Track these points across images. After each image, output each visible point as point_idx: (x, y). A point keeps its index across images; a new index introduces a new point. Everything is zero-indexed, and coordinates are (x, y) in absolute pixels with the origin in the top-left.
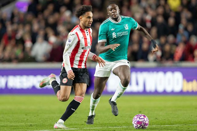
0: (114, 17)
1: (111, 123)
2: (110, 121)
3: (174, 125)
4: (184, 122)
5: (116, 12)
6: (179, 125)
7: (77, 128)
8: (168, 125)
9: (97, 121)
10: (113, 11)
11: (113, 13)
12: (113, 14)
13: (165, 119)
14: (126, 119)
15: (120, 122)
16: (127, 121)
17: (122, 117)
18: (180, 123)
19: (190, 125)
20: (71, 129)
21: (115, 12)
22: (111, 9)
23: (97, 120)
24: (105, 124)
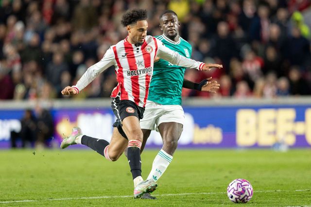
0: (170, 35)
1: (85, 191)
2: (83, 188)
3: (180, 193)
4: (196, 189)
5: (174, 27)
6: (187, 194)
7: (35, 200)
8: (172, 194)
9: (64, 188)
10: (169, 25)
11: (169, 27)
12: (169, 29)
13: (167, 185)
14: (108, 185)
15: (99, 189)
16: (109, 188)
17: (101, 182)
18: (188, 190)
19: (205, 193)
20: (24, 201)
21: (172, 26)
22: (167, 22)
23: (64, 186)
24: (77, 192)
